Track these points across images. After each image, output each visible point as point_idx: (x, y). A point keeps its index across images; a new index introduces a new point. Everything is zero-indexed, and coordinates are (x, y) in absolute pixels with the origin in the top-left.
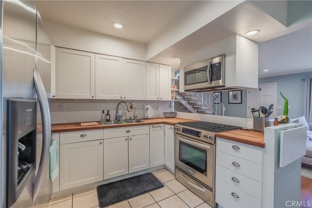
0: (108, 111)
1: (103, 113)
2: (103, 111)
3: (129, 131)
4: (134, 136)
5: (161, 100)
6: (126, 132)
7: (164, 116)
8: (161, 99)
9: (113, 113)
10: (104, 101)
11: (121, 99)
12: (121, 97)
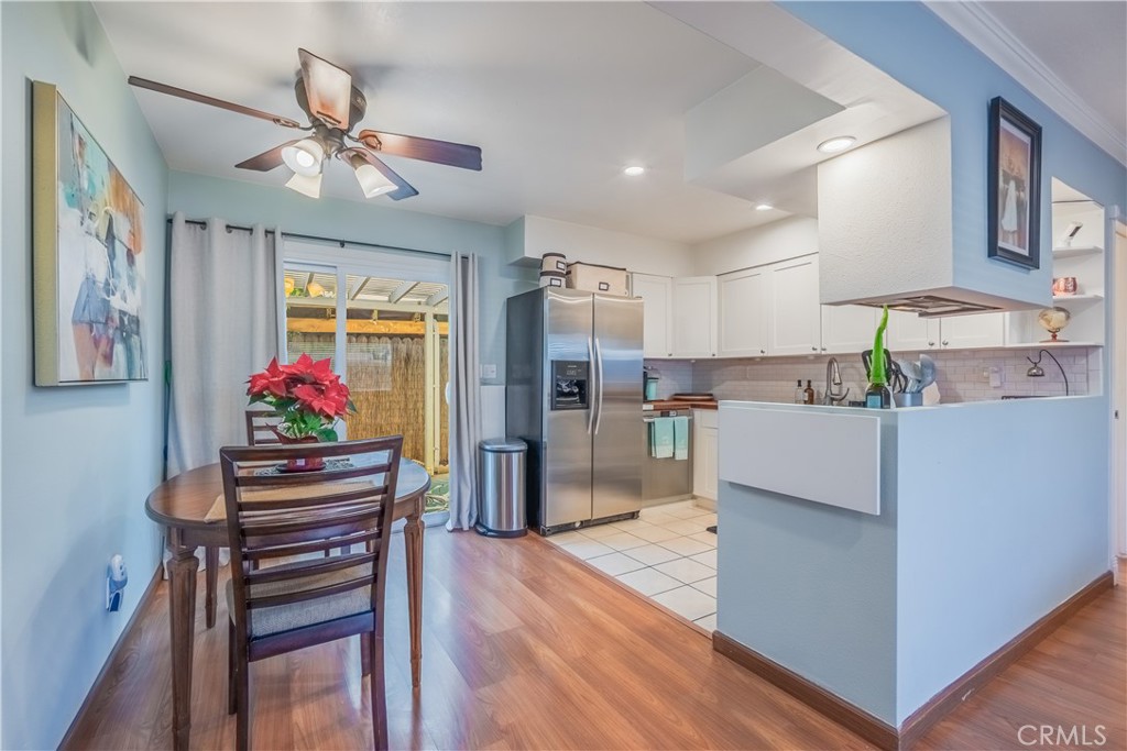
0: (809, 382)
1: (800, 385)
2: (799, 382)
5: (948, 348)
8: (946, 343)
9: (820, 387)
11: (814, 352)
12: (814, 349)
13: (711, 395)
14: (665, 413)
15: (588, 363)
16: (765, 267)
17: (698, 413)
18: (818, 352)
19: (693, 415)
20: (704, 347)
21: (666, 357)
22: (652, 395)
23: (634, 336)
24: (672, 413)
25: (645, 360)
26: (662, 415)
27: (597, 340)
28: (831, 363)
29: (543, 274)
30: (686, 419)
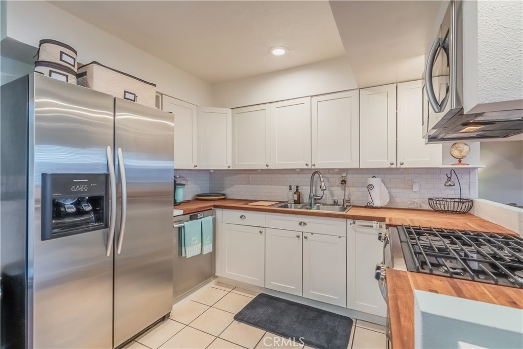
0: (297, 187)
1: (290, 189)
2: (290, 186)
3: (305, 224)
4: (312, 234)
5: (402, 166)
6: (300, 224)
7: (427, 207)
8: (402, 164)
9: (305, 191)
10: (293, 171)
11: (306, 167)
12: (307, 165)
13: (224, 195)
14: (193, 217)
15: (107, 176)
16: (269, 104)
17: (219, 212)
18: (310, 167)
19: (215, 214)
20: (222, 161)
21: (193, 168)
22: (180, 197)
23: (165, 149)
24: (199, 215)
25: (175, 170)
26: (191, 218)
27: (119, 151)
28: (314, 174)
29: (38, 63)
30: (210, 218)
